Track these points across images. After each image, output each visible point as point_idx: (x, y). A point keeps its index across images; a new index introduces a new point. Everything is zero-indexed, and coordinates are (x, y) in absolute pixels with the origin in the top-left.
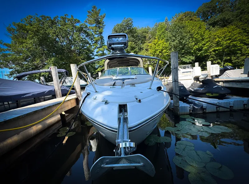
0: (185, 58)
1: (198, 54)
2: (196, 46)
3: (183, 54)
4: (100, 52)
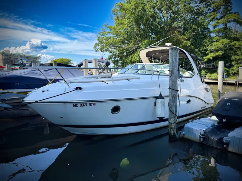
4: (220, 26)
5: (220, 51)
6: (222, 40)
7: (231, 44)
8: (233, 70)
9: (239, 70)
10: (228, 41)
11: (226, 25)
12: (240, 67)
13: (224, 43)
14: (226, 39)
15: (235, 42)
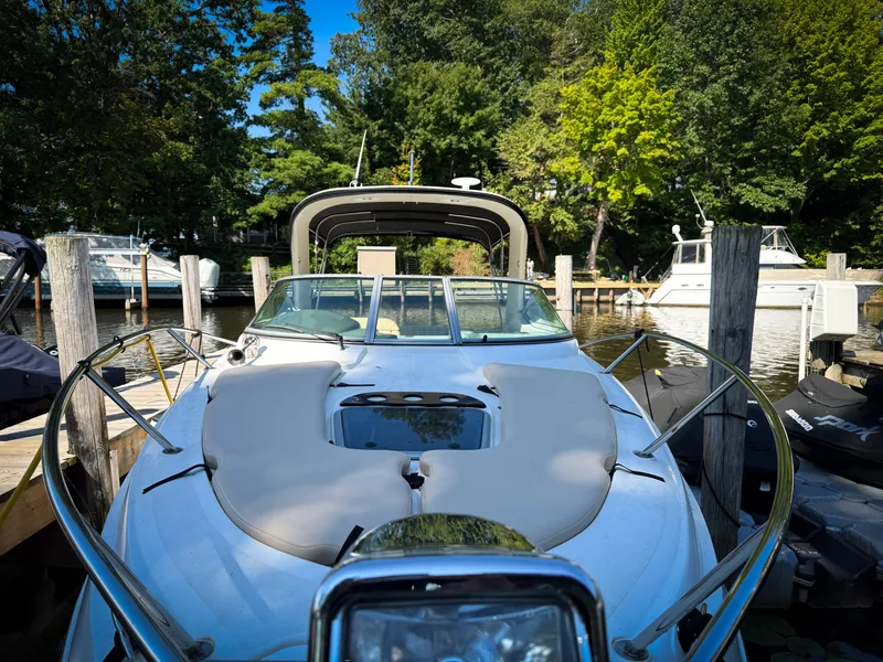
0: (757, 185)
1: (827, 171)
2: (818, 126)
3: (746, 163)
4: (281, 102)
5: (298, 192)
6: (299, 155)
7: (326, 170)
8: (340, 255)
9: (356, 255)
10: (317, 160)
11: (301, 103)
12: (358, 248)
13: (306, 164)
14: (309, 152)
15: (335, 165)
